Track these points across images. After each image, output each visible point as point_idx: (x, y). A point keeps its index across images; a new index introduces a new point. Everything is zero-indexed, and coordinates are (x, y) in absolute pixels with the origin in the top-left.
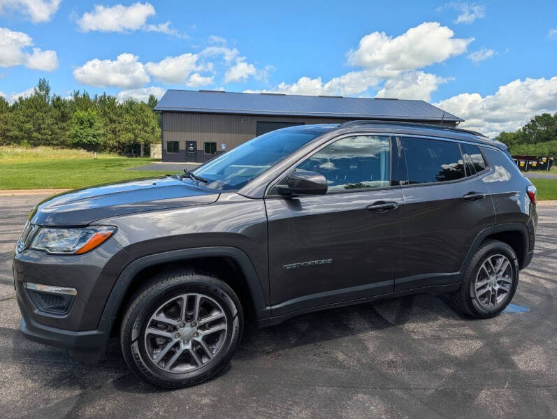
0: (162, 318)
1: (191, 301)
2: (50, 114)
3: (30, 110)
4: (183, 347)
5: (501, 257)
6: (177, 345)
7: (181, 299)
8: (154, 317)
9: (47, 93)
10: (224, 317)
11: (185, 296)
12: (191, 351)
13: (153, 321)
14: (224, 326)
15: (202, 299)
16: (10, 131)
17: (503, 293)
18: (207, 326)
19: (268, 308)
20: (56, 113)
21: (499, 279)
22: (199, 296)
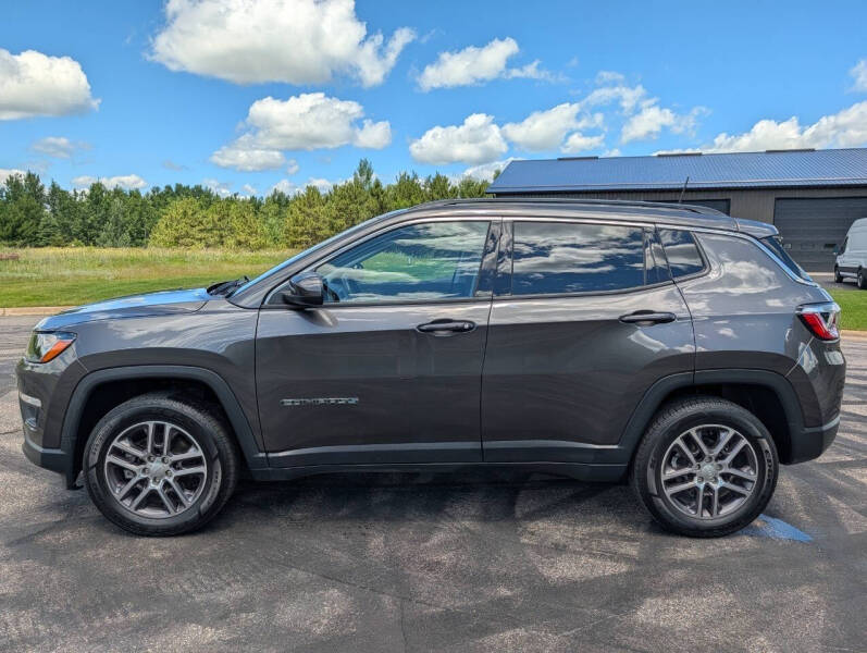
0: (125, 445)
1: (159, 430)
2: (366, 204)
3: (344, 201)
4: (152, 486)
5: (726, 430)
6: (144, 482)
7: (147, 426)
8: (115, 443)
9: (368, 179)
10: (201, 457)
11: (151, 424)
12: (160, 493)
13: (114, 448)
14: (203, 469)
15: (172, 430)
16: (319, 229)
17: (738, 497)
18: (180, 464)
19: (262, 455)
20: (373, 203)
21: (723, 471)
22: (169, 427)
